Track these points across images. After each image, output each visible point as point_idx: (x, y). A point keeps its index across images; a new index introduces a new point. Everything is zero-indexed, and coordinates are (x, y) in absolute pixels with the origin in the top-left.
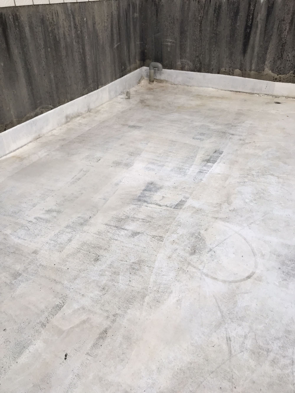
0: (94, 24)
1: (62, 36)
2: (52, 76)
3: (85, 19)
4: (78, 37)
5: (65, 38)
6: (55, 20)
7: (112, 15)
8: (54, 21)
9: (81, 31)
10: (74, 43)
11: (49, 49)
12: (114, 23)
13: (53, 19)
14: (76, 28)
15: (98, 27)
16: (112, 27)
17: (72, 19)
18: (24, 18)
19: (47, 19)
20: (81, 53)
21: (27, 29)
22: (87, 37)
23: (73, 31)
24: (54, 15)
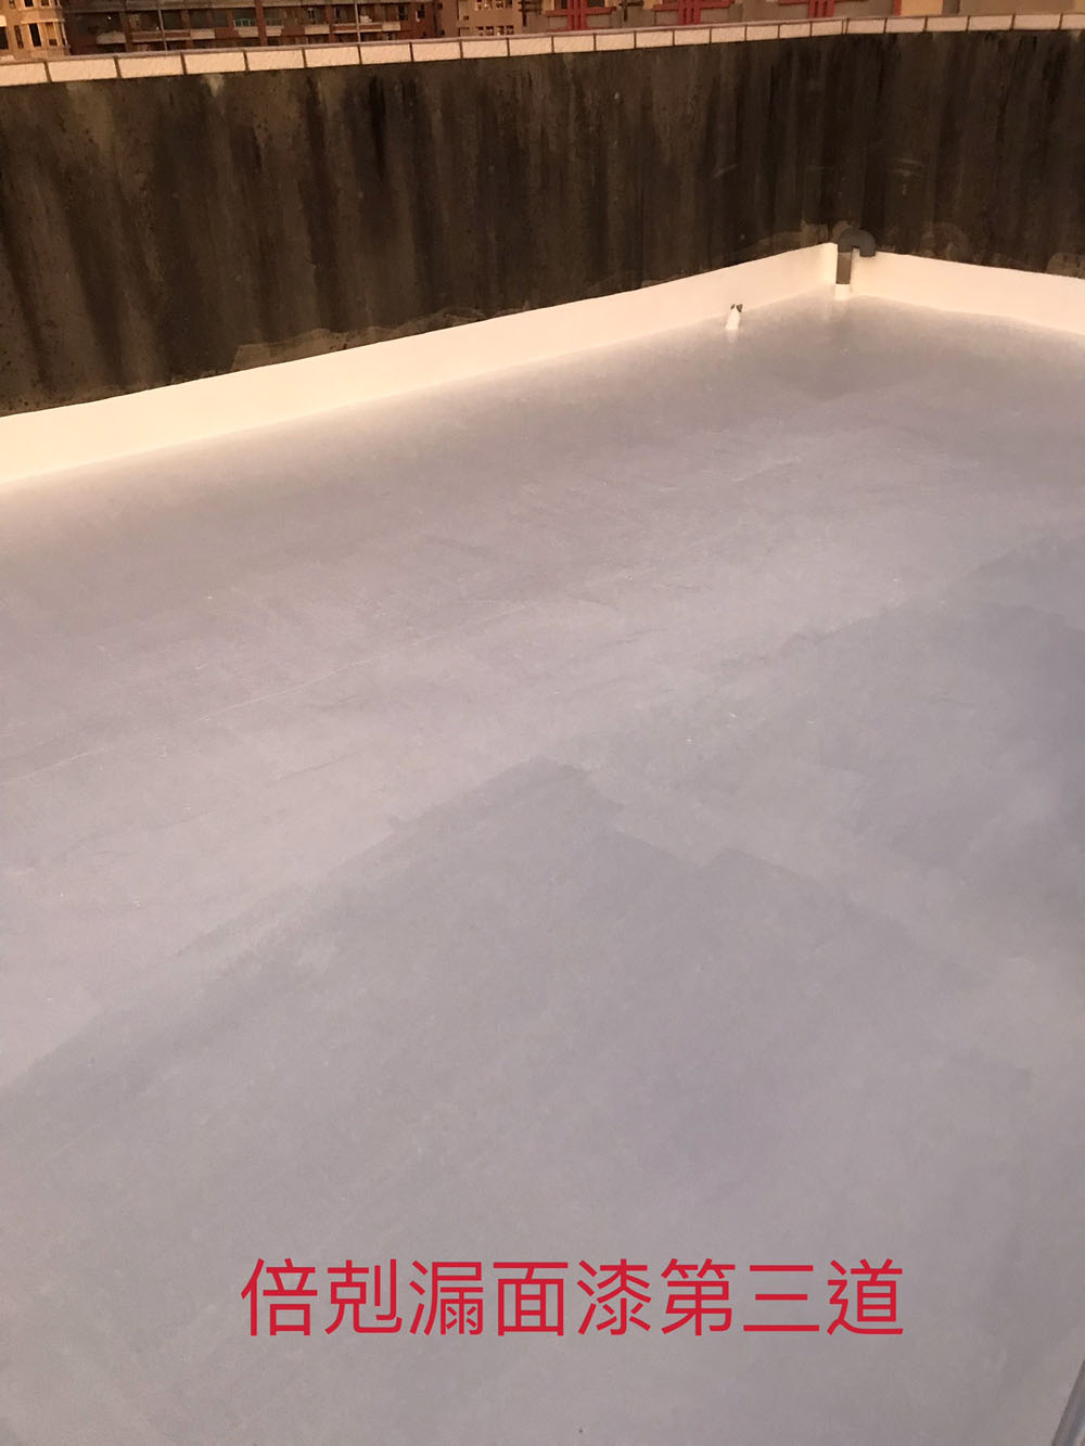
1: (534, 139)
2: (492, 236)
3: (617, 96)
4: (587, 143)
5: (544, 144)
6: (519, 96)
8: (517, 101)
9: (599, 128)
10: (573, 158)
11: (492, 168)
13: (514, 93)
17: (573, 95)
18: (432, 92)
19: (498, 93)
20: (593, 183)
21: (436, 117)
22: (619, 144)
23: (573, 126)
24: (519, 85)
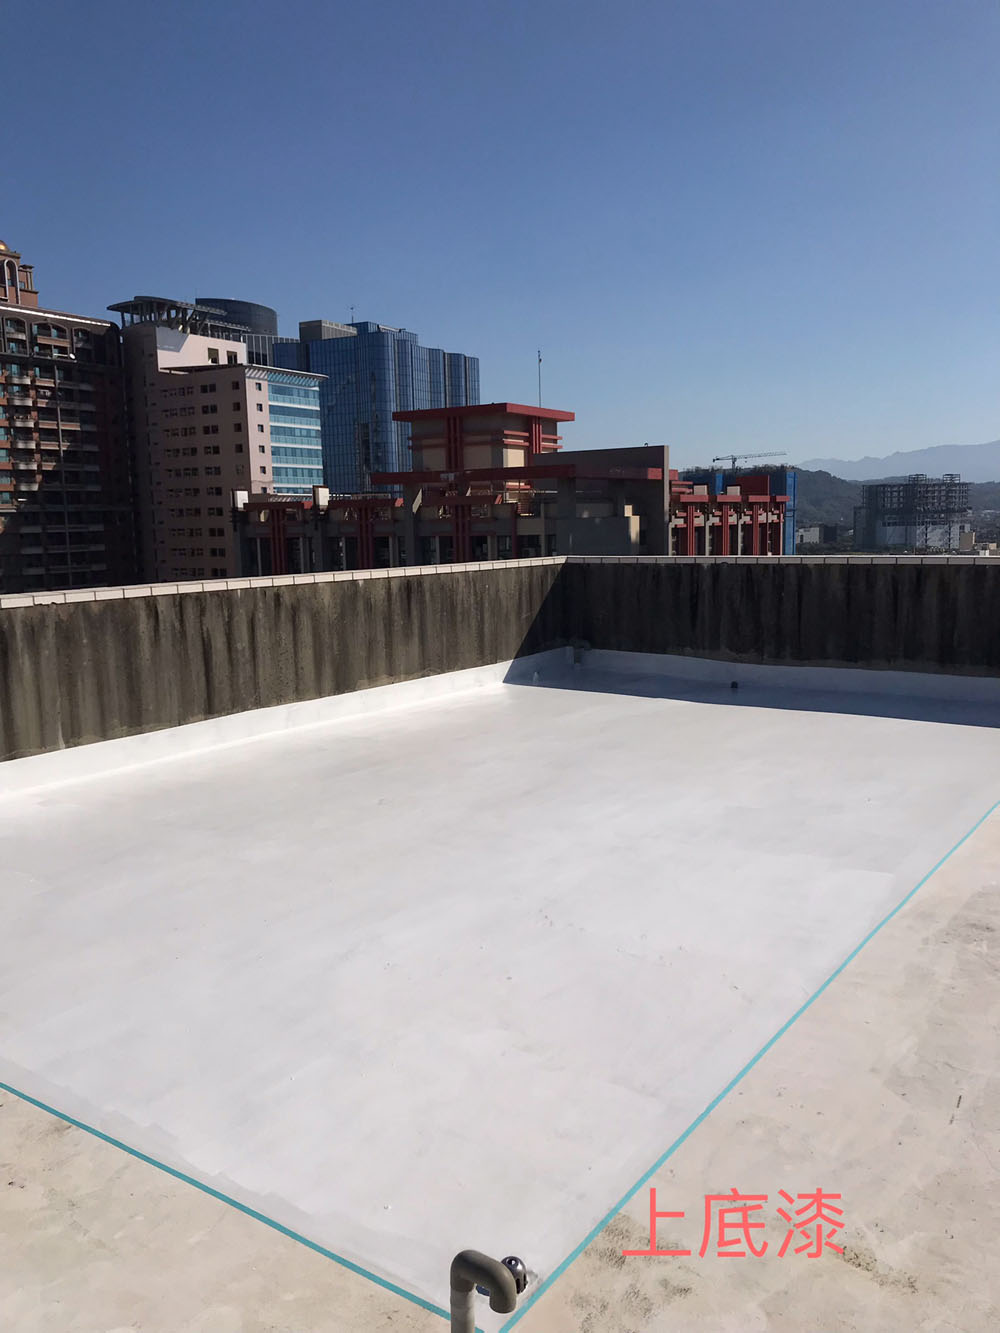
0: (498, 591)
1: (459, 602)
4: (477, 603)
5: (463, 604)
7: (521, 584)
9: (482, 598)
10: (472, 609)
12: (524, 589)
14: (476, 594)
15: (502, 595)
16: (520, 594)
22: (488, 604)
23: (472, 597)
